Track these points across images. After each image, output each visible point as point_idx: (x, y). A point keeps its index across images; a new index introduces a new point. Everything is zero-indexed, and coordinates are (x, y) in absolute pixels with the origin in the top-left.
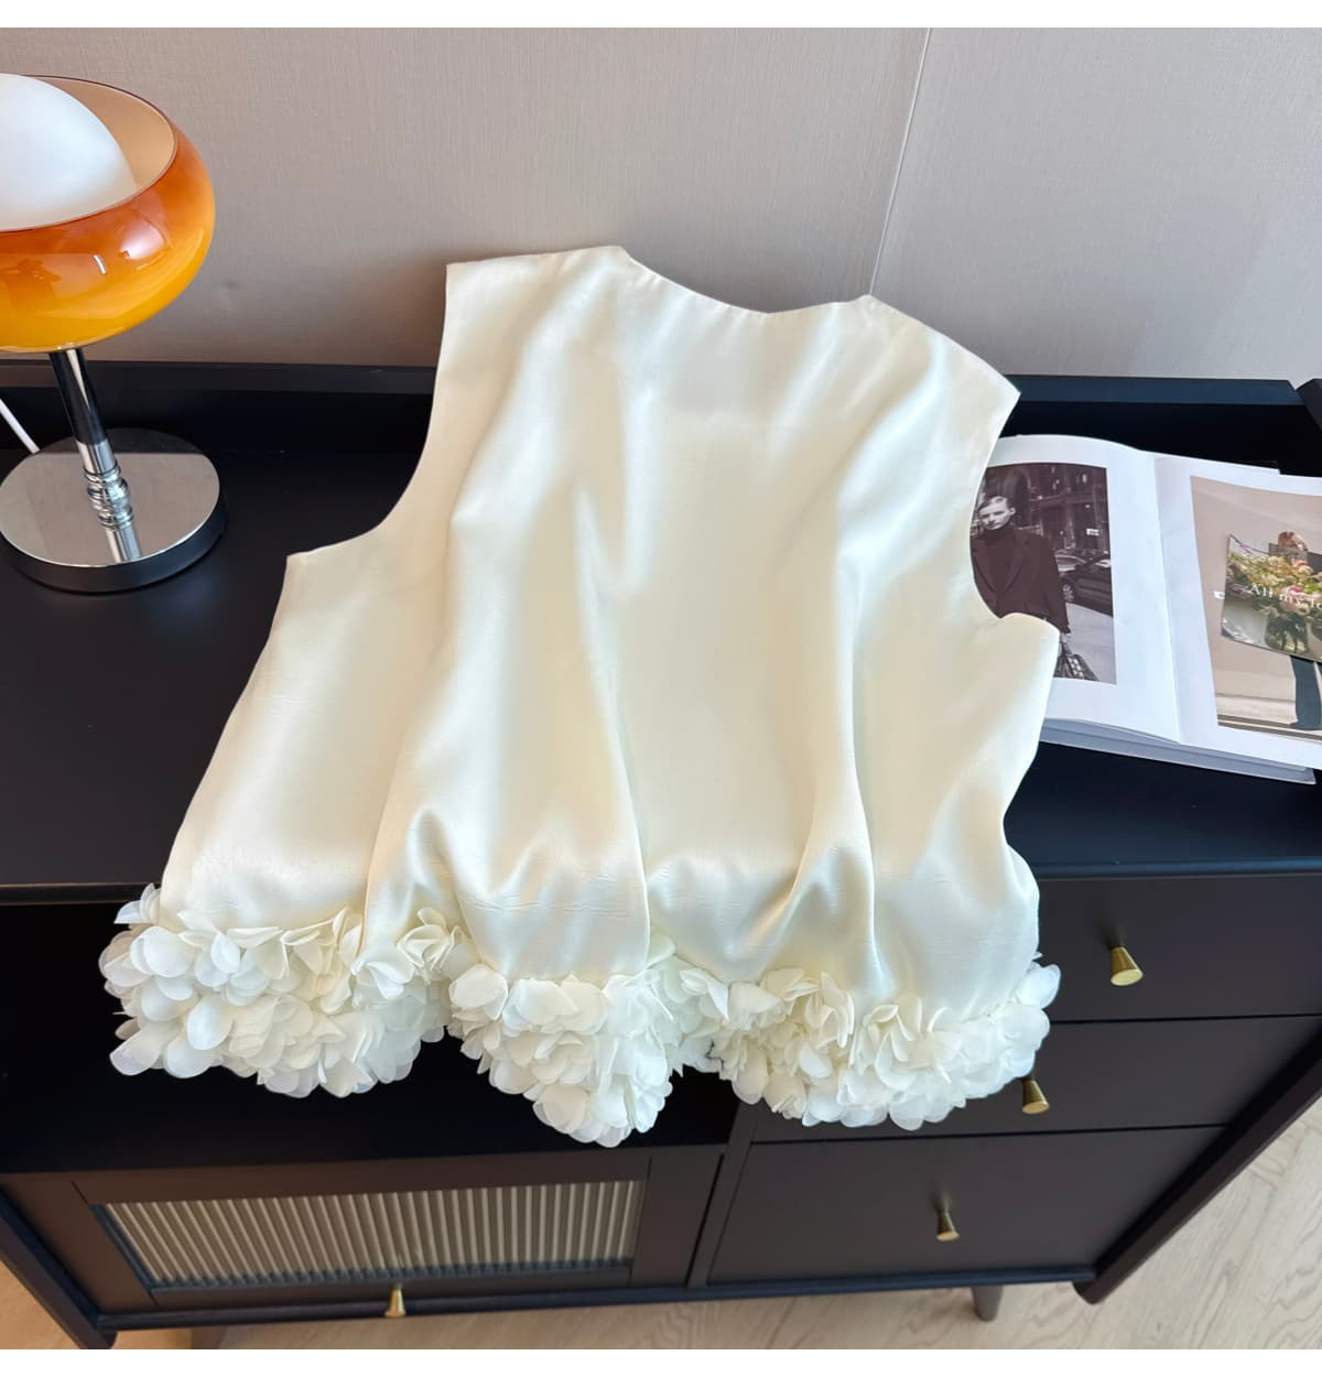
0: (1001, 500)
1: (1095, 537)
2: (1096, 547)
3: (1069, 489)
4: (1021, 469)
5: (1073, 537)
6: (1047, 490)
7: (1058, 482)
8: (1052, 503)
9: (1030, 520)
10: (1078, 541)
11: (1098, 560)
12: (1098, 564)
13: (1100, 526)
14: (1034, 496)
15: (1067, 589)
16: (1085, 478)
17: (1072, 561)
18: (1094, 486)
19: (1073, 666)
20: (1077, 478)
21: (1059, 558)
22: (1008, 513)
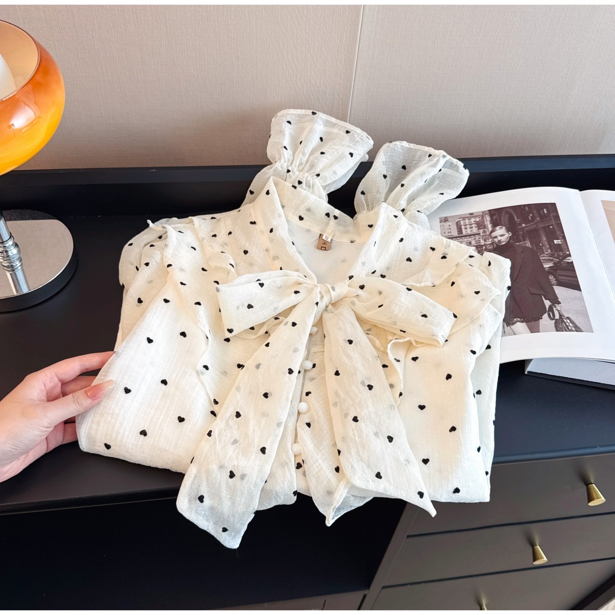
0: (502, 228)
1: (560, 244)
2: (562, 251)
3: (538, 218)
4: (510, 209)
5: (548, 246)
6: (526, 221)
8: (531, 227)
10: (551, 248)
11: (565, 258)
12: (565, 260)
13: (561, 238)
14: (520, 224)
16: (545, 211)
17: (551, 260)
18: (551, 215)
19: (568, 324)
20: (541, 211)
22: (508, 235)
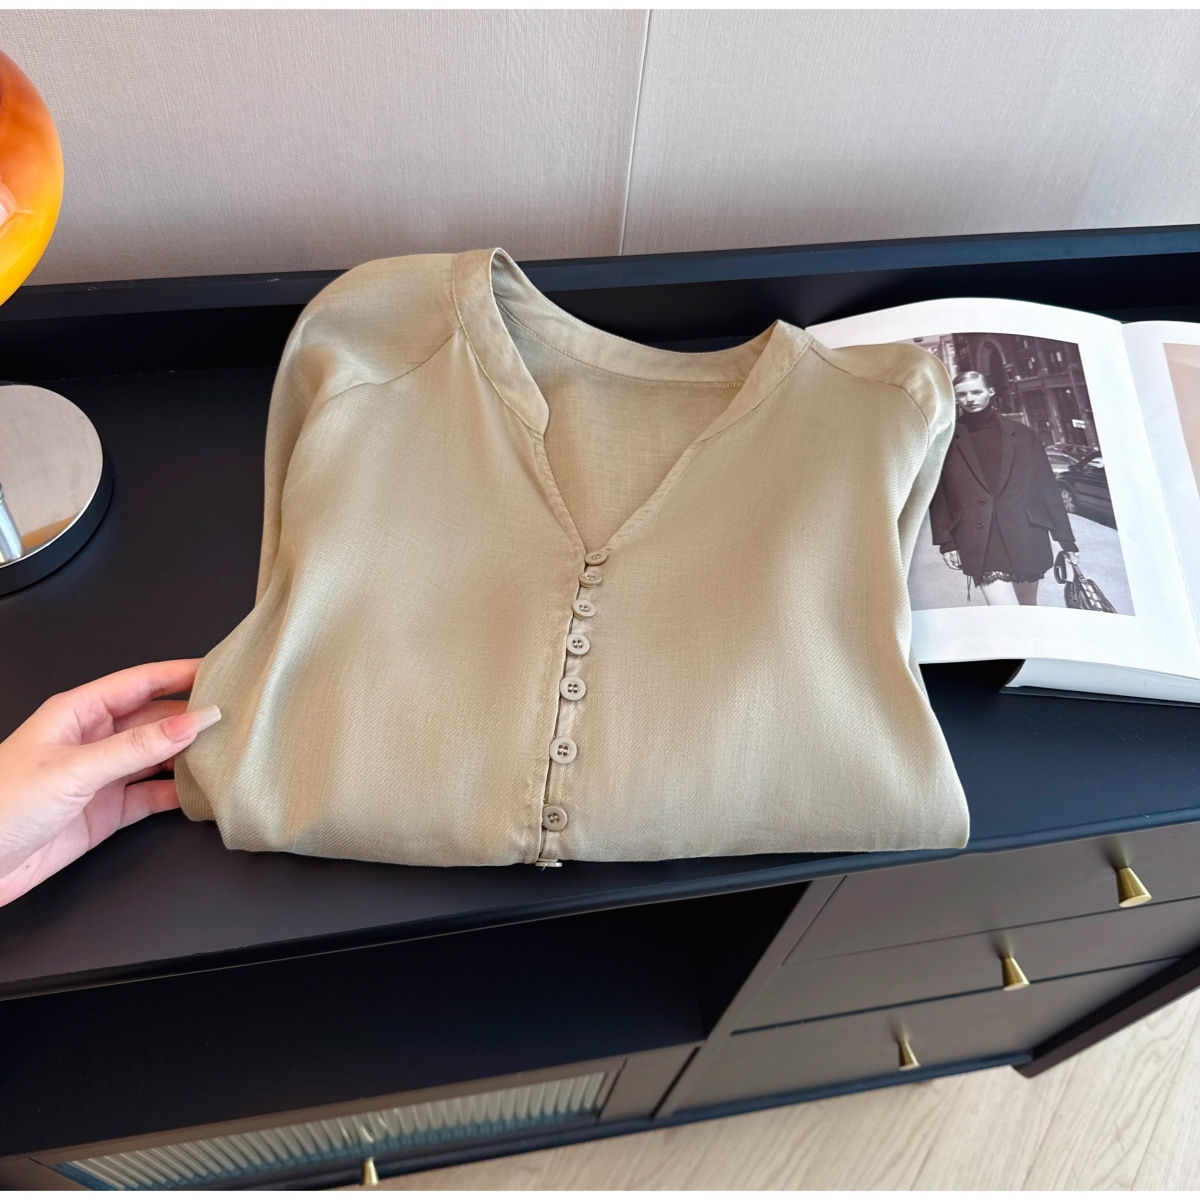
1: (1082, 430)
2: (1086, 445)
3: (1046, 369)
4: (993, 341)
5: (1060, 430)
6: (1023, 369)
7: (1033, 360)
8: (1031, 385)
9: (1012, 405)
10: (1066, 434)
11: (1090, 458)
12: (1090, 463)
13: (1085, 416)
14: (1012, 376)
15: (1065, 495)
16: (1059, 355)
17: (1066, 460)
18: (1070, 367)
19: (1089, 595)
20: (1052, 355)
21: (1051, 456)
22: (987, 393)
